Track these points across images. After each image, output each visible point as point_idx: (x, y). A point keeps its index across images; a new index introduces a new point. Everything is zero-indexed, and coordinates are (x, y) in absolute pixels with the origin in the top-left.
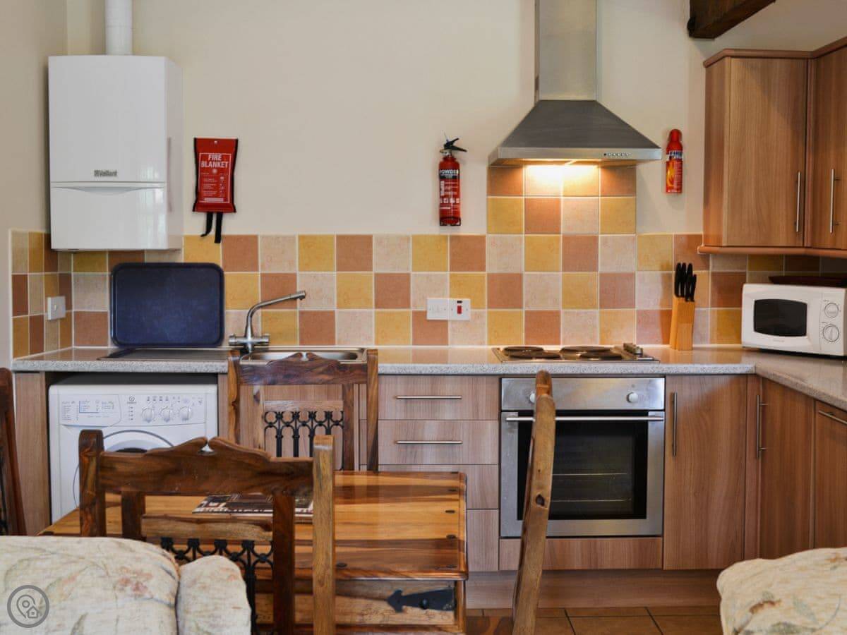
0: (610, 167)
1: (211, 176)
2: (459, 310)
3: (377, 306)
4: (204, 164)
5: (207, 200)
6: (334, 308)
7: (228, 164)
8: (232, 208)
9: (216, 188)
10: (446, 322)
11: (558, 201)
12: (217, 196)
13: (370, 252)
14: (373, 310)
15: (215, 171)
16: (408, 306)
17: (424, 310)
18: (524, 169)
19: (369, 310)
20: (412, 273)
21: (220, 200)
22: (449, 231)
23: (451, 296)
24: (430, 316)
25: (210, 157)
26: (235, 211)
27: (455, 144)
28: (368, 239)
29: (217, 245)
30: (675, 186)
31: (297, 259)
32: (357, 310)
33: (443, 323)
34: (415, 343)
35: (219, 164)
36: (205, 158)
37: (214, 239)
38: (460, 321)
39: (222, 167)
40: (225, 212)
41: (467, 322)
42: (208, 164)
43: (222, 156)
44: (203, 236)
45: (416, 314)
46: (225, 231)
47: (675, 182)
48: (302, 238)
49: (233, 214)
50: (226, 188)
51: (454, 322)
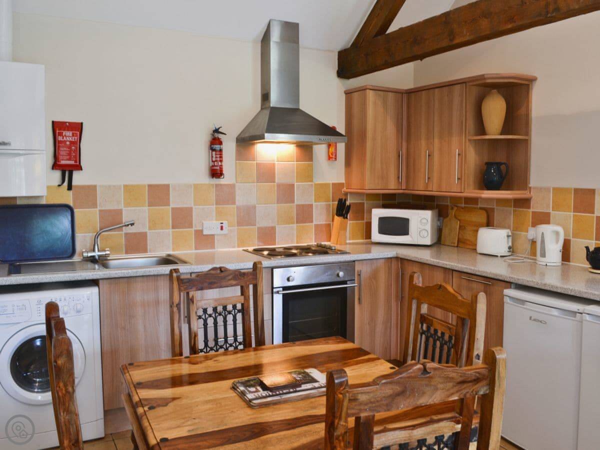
0: (301, 146)
1: (66, 146)
2: (222, 228)
3: (173, 227)
4: (60, 138)
5: (63, 162)
6: (147, 230)
7: (77, 139)
8: (79, 168)
9: (69, 154)
10: (213, 235)
11: (274, 164)
12: (70, 159)
13: (169, 195)
14: (171, 230)
15: (68, 143)
16: (192, 227)
17: (201, 229)
18: (255, 146)
19: (167, 230)
20: (194, 207)
21: (72, 162)
22: (215, 181)
23: (216, 220)
24: (205, 233)
25: (64, 134)
26: (82, 169)
27: (220, 130)
28: (167, 186)
29: (69, 191)
30: (334, 157)
31: (123, 200)
32: (161, 231)
33: (212, 236)
34: (196, 249)
35: (71, 139)
36: (61, 134)
37: (67, 188)
38: (222, 235)
39: (73, 140)
40: (75, 170)
41: (225, 235)
42: (63, 139)
43: (73, 134)
44: (59, 186)
45: (196, 231)
46: (74, 183)
47: (334, 155)
48: (126, 186)
49: (81, 171)
50: (76, 154)
51: (218, 235)
